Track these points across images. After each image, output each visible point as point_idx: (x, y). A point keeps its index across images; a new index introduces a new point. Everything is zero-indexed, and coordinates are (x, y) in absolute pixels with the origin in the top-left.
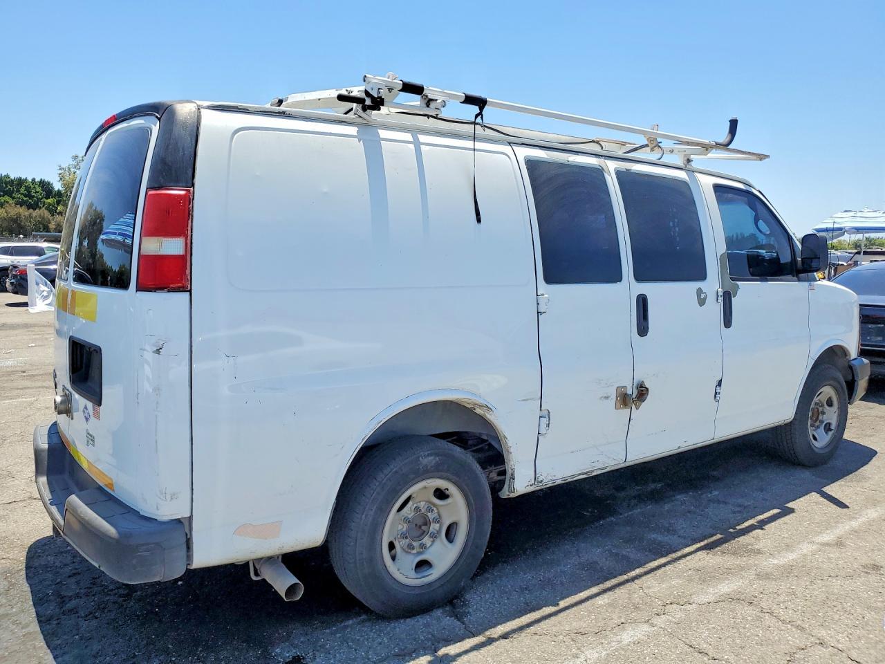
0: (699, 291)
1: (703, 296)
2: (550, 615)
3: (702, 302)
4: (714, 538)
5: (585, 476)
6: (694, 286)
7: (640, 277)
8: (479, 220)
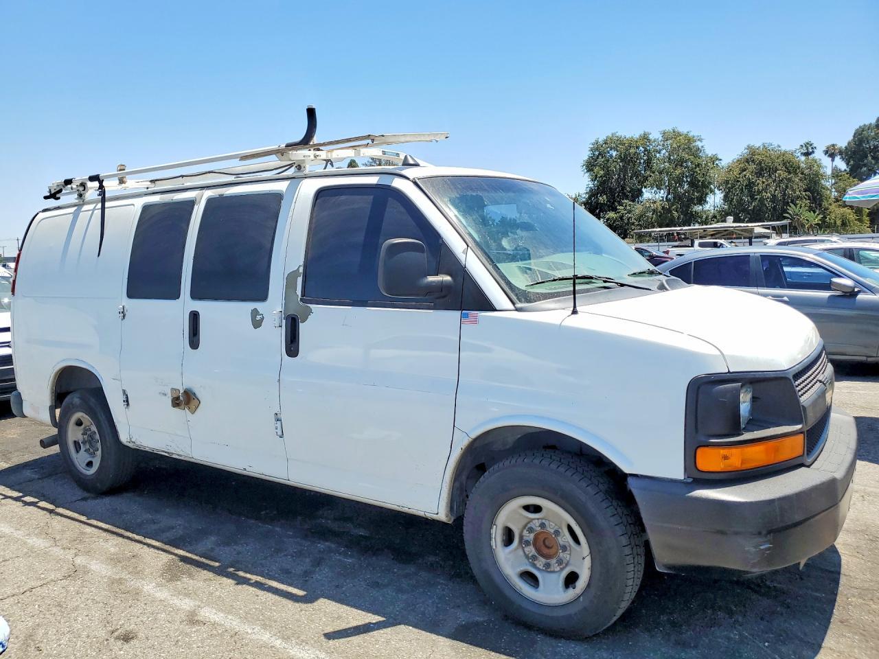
0: (255, 312)
1: (258, 318)
2: (81, 522)
3: (257, 324)
4: (212, 563)
5: (167, 455)
6: (249, 306)
7: (196, 295)
8: (99, 256)
